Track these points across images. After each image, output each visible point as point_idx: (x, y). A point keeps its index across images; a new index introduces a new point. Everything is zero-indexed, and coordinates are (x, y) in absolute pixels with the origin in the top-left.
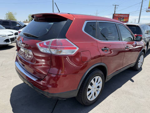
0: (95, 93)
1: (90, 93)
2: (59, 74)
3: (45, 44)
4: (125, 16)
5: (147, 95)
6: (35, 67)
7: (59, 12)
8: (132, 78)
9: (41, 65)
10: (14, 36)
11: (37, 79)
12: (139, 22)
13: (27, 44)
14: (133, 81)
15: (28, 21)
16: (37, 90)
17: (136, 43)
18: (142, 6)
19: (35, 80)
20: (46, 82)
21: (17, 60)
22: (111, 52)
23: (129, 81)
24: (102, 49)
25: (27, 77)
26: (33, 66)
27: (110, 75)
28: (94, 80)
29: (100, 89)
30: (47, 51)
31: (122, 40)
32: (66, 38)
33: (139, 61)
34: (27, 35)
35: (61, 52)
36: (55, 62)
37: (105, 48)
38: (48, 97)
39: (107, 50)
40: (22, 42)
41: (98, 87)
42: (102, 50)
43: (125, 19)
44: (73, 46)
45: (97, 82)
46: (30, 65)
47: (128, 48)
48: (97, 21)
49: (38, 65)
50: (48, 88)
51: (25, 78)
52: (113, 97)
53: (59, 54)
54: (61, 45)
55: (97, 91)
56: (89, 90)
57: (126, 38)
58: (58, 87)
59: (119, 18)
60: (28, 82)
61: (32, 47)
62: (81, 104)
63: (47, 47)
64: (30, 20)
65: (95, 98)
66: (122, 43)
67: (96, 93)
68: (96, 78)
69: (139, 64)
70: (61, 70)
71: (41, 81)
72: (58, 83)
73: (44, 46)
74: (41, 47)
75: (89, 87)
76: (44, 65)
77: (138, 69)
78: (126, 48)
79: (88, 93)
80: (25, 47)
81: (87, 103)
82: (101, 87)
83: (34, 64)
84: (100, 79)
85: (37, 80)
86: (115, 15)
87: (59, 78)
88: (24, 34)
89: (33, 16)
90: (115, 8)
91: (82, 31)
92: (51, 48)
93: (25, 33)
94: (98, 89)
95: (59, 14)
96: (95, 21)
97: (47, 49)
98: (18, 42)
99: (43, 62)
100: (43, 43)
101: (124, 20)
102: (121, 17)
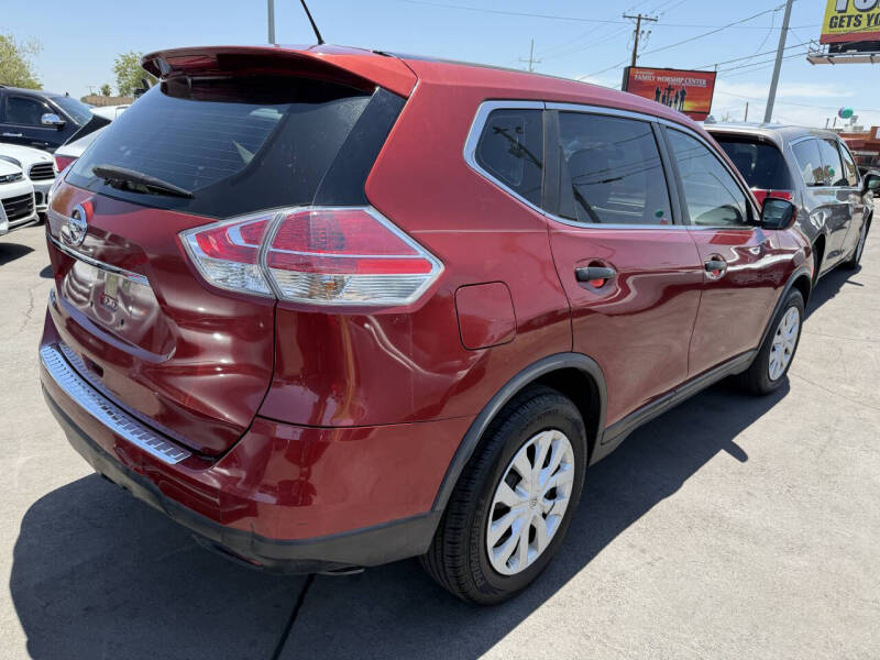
0: (533, 531)
1: (508, 533)
2: (326, 422)
3: (237, 239)
4: (692, 82)
5: (820, 533)
6: (172, 381)
7: (321, 42)
8: (734, 440)
9: (210, 370)
10: (26, 186)
11: (183, 456)
12: (768, 118)
13: (114, 239)
14: (741, 456)
15: (115, 93)
16: (184, 518)
17: (762, 236)
18: (785, 29)
19: (170, 458)
20: (243, 474)
21: (50, 336)
22: (626, 291)
23: (723, 454)
24: (577, 273)
25: (121, 443)
26: (156, 376)
27: (616, 422)
28: (531, 453)
29: (561, 505)
30: (251, 280)
31: (685, 221)
32: (367, 203)
33: (777, 339)
34: (118, 182)
35: (337, 287)
36: (303, 347)
37: (594, 264)
38: (258, 561)
39: (606, 280)
40: (84, 225)
41: (552, 494)
42: (580, 278)
43: (689, 99)
44: (409, 250)
45: (545, 465)
46: (138, 368)
47: (723, 264)
48: (550, 106)
49: (193, 371)
50: (252, 510)
51: (107, 447)
52: (631, 546)
53: (321, 302)
54: (340, 248)
55: (544, 516)
56: (503, 510)
57: (708, 209)
58: (316, 500)
59: (658, 93)
60: (127, 473)
61: (151, 256)
62: (455, 598)
63: (246, 256)
64: (124, 91)
65: (533, 556)
66: (690, 239)
67: (541, 526)
68: (543, 440)
69: (777, 358)
70: (338, 398)
71: (209, 465)
72: (314, 480)
73: (228, 252)
74: (212, 255)
75: (503, 494)
76: (226, 369)
77: (770, 385)
78: (707, 268)
79: (494, 532)
80: (102, 258)
81: (487, 588)
82: (566, 491)
83: (163, 359)
84: (564, 448)
85: (184, 463)
86: (638, 76)
87: (325, 445)
88: (99, 172)
89: (151, 64)
90: (637, 31)
91: (463, 163)
92: (275, 262)
93: (106, 167)
94: (549, 503)
95: (319, 55)
96: (540, 105)
97: (248, 267)
98: (63, 222)
99: (220, 350)
100: (225, 229)
101: (688, 106)
102: (670, 89)
